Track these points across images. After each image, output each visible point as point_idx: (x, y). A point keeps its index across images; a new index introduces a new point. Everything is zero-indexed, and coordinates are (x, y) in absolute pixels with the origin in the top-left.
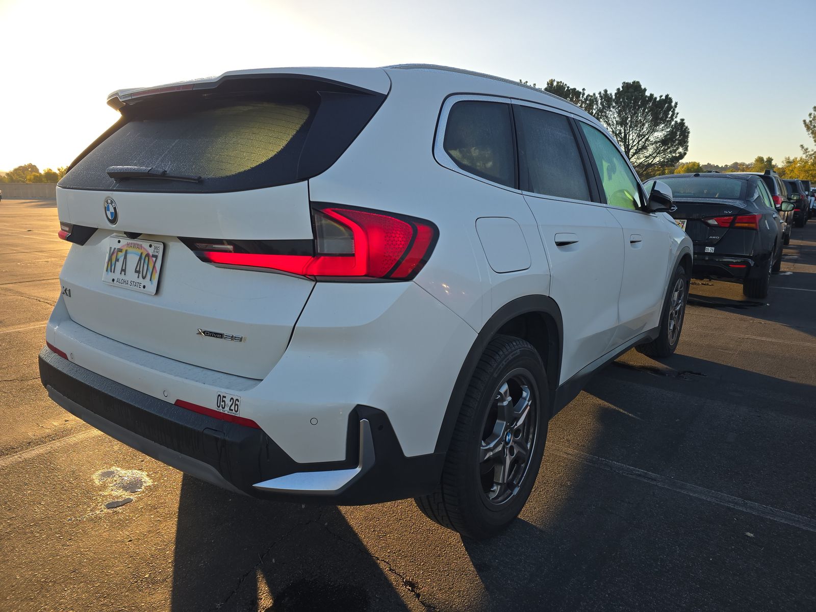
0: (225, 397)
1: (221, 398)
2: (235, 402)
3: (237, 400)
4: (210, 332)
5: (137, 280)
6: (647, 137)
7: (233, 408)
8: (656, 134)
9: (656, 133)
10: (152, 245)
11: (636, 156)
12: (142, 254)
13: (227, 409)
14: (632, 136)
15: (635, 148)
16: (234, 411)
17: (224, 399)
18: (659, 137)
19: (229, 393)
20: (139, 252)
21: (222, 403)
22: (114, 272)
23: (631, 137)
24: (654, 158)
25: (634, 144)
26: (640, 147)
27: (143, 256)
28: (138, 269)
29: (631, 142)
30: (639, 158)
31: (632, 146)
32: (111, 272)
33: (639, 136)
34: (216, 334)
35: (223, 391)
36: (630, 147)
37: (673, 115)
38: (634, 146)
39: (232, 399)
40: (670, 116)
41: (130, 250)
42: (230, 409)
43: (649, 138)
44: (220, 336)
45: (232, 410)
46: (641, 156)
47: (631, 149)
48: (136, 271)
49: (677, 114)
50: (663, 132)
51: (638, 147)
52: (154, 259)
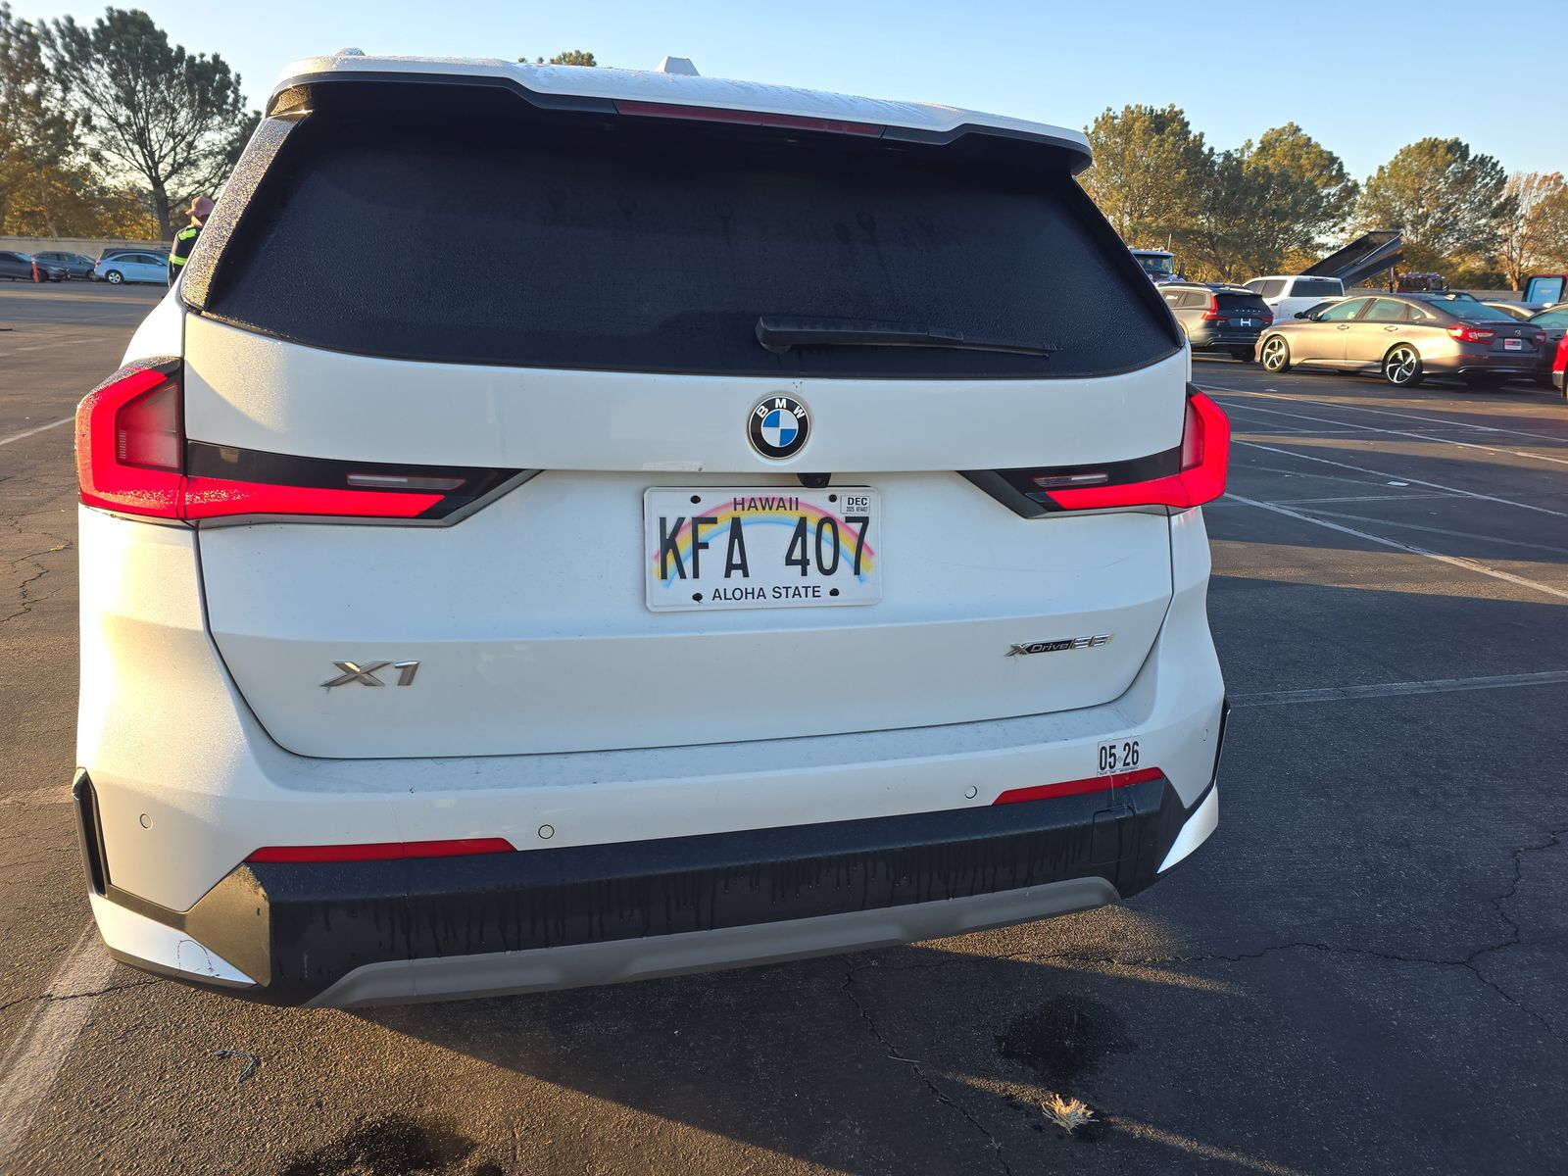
0: (1114, 747)
1: (1107, 752)
2: (1132, 748)
3: (1136, 743)
4: (1044, 645)
5: (802, 582)
6: (189, 138)
7: (1129, 760)
8: (208, 135)
9: (207, 133)
10: (838, 495)
11: (175, 179)
12: (803, 521)
13: (1119, 765)
14: (156, 134)
15: (169, 160)
16: (1131, 765)
17: (1113, 751)
18: (217, 142)
19: (1119, 737)
20: (794, 517)
21: (1109, 760)
22: (696, 575)
23: (153, 136)
24: (216, 188)
25: (165, 151)
26: (180, 159)
27: (812, 525)
28: (797, 555)
29: (156, 147)
30: (182, 185)
31: (160, 157)
32: (683, 576)
33: (172, 135)
34: (1056, 644)
35: (1107, 739)
36: (157, 156)
37: (236, 100)
38: (164, 157)
39: (1127, 744)
40: (230, 100)
41: (744, 516)
42: (1125, 764)
43: (196, 143)
44: (1068, 644)
45: (1128, 764)
46: (189, 180)
47: (159, 162)
48: (789, 562)
49: (245, 99)
50: (224, 134)
51: (175, 160)
52: (857, 527)
